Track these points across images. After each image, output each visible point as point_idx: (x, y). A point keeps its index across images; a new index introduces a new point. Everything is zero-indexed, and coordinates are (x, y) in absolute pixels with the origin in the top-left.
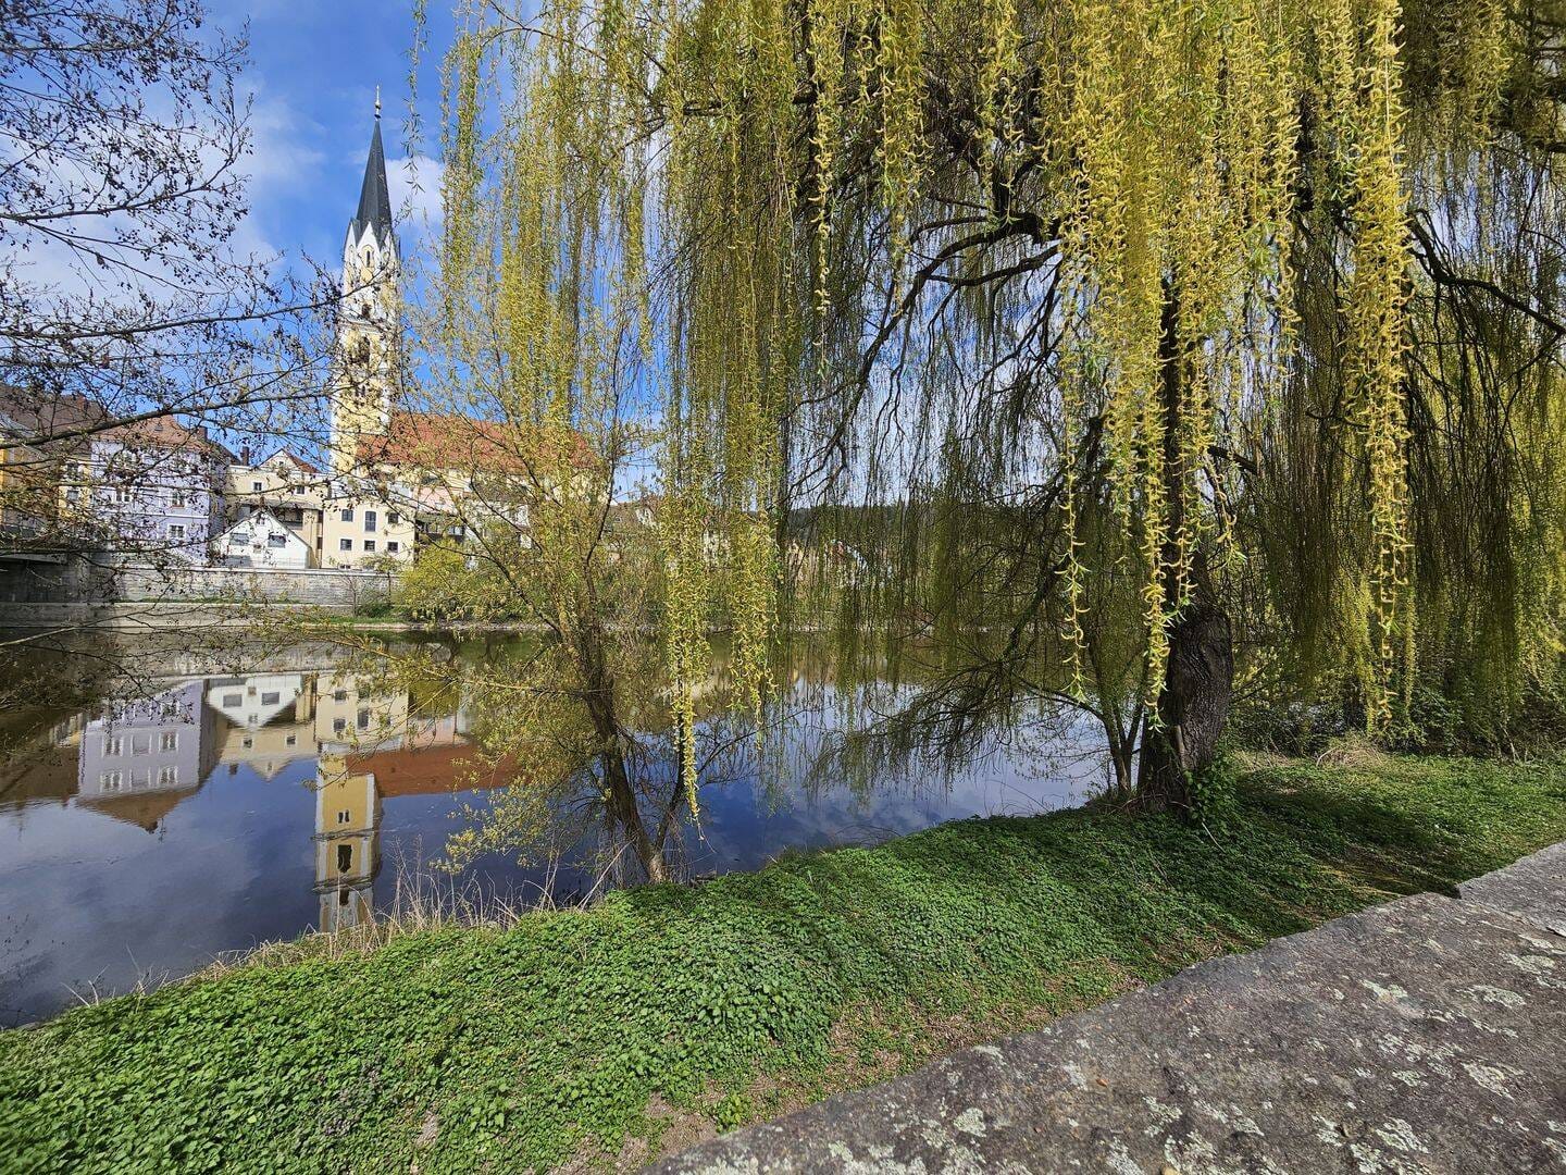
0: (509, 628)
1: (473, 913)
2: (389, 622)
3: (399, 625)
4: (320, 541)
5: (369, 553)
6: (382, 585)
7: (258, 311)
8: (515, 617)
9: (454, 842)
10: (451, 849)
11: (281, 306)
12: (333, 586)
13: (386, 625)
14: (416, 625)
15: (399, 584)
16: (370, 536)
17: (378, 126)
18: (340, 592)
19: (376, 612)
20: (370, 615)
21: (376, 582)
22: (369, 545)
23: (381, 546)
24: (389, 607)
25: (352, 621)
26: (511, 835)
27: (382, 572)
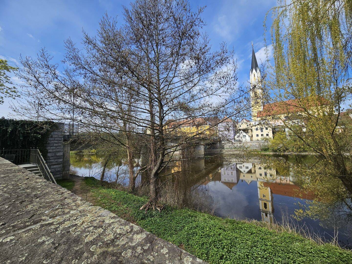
0: (303, 154)
1: (306, 234)
2: (269, 152)
3: (271, 153)
4: (252, 135)
5: (262, 137)
6: (266, 144)
7: (241, 95)
8: (306, 151)
9: (296, 211)
10: (297, 213)
11: (245, 93)
12: (256, 144)
13: (268, 153)
14: (275, 153)
15: (270, 143)
16: (262, 133)
17: (253, 49)
18: (257, 146)
19: (266, 150)
20: (265, 151)
21: (265, 143)
22: (262, 135)
23: (265, 135)
24: (268, 149)
25: (261, 152)
26: (316, 215)
27: (266, 141)
